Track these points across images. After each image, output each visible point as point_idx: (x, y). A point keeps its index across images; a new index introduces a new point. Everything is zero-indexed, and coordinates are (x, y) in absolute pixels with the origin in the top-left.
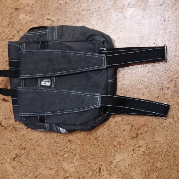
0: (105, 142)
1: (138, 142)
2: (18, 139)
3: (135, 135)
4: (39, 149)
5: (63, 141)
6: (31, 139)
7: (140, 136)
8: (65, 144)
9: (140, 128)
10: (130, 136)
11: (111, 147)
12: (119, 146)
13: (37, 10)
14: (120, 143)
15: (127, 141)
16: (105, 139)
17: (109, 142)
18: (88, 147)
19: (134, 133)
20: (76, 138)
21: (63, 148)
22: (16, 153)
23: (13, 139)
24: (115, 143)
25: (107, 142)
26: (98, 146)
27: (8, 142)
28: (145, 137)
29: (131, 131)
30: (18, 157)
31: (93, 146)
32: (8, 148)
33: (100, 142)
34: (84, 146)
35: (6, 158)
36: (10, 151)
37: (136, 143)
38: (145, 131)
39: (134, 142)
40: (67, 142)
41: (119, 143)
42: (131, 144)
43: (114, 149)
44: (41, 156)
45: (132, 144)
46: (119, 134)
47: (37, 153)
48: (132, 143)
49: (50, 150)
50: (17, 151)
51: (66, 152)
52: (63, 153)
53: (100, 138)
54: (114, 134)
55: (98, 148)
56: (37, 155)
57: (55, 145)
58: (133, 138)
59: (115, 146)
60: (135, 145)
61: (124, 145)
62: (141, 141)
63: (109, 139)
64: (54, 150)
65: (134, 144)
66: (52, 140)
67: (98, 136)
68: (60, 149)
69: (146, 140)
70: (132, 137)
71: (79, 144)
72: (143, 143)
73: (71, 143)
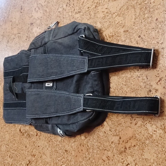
0: (95, 155)
1: (127, 158)
2: (31, 145)
3: (123, 149)
4: (44, 157)
5: (61, 150)
6: (39, 146)
7: (128, 151)
8: (63, 154)
9: (128, 141)
10: (118, 149)
11: (101, 161)
12: (108, 162)
14: (109, 158)
15: (116, 156)
16: (95, 152)
17: (99, 155)
18: (81, 160)
19: (122, 146)
20: (71, 148)
21: (61, 158)
22: (29, 159)
23: (28, 146)
24: (104, 158)
25: (97, 156)
26: (89, 159)
27: (24, 148)
28: (133, 153)
29: (119, 144)
30: (30, 163)
31: (85, 159)
32: (24, 153)
33: (91, 154)
34: (77, 157)
35: (23, 163)
36: (25, 157)
37: (124, 159)
38: (133, 145)
39: (122, 158)
40: (64, 151)
42: (119, 160)
43: (103, 164)
44: (45, 164)
45: (121, 161)
46: (108, 146)
47: (43, 161)
48: (121, 159)
49: (52, 159)
51: (63, 163)
52: (61, 164)
53: (91, 150)
54: (103, 147)
55: (89, 161)
56: (43, 163)
57: (56, 154)
58: (121, 153)
59: (104, 161)
60: (124, 161)
61: (112, 160)
62: (129, 157)
63: (98, 152)
64: (55, 159)
65: (123, 160)
66: (53, 149)
67: (89, 147)
68: (59, 159)
69: (134, 157)
70: (120, 151)
71: (74, 155)
72: (132, 160)
73: (67, 153)
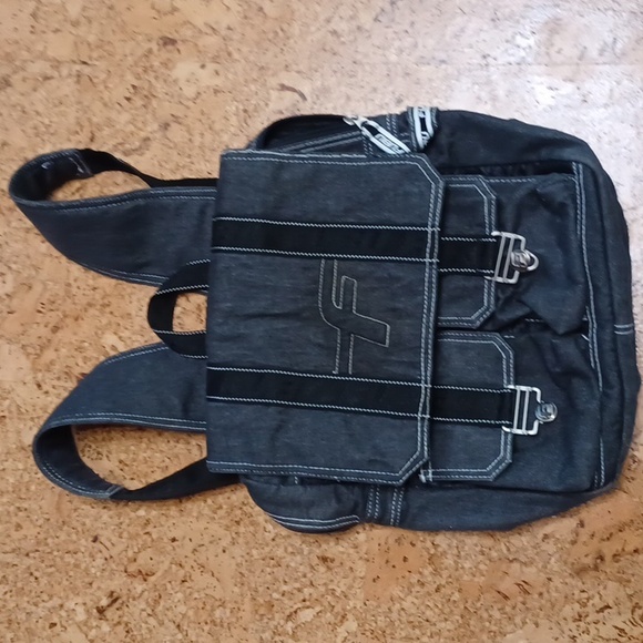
0: (466, 578)
1: (601, 587)
2: (125, 535)
3: (589, 561)
4: (201, 580)
5: (298, 558)
6: (174, 540)
7: (609, 567)
8: (308, 570)
9: (611, 534)
10: (571, 560)
11: (489, 597)
12: (521, 599)
13: (245, 49)
14: (526, 586)
15: (557, 582)
16: (467, 565)
17: (483, 578)
18: (397, 592)
19: (585, 550)
20: (352, 551)
21: (297, 585)
22: (112, 589)
23: (105, 535)
24: (507, 585)
25: (476, 579)
26: (437, 590)
27: (85, 543)
28: (630, 572)
29: (574, 543)
30: (117, 605)
31: (418, 588)
32: (83, 566)
33: (445, 574)
34: (379, 582)
35: (70, 605)
36: (87, 580)
37: (591, 593)
38: (630, 548)
39: (583, 587)
40: (315, 561)
41: (524, 588)
42: (569, 593)
43: (500, 606)
44: (208, 607)
45: (576, 597)
46: (526, 550)
47: (196, 595)
48: (577, 592)
49: (246, 588)
50: (118, 583)
51: (308, 603)
52: (296, 607)
53: (449, 561)
54: (505, 551)
55: (437, 597)
56: (193, 603)
57: (268, 570)
58: (580, 571)
59: (506, 597)
60: (588, 599)
61: (541, 594)
62: (612, 585)
63: (482, 567)
64: (260, 589)
65: (585, 595)
66: (254, 552)
67: (440, 549)
68: (285, 588)
69: (632, 585)
70: (576, 566)
71: (362, 574)
72: (622, 594)
73: (329, 568)
